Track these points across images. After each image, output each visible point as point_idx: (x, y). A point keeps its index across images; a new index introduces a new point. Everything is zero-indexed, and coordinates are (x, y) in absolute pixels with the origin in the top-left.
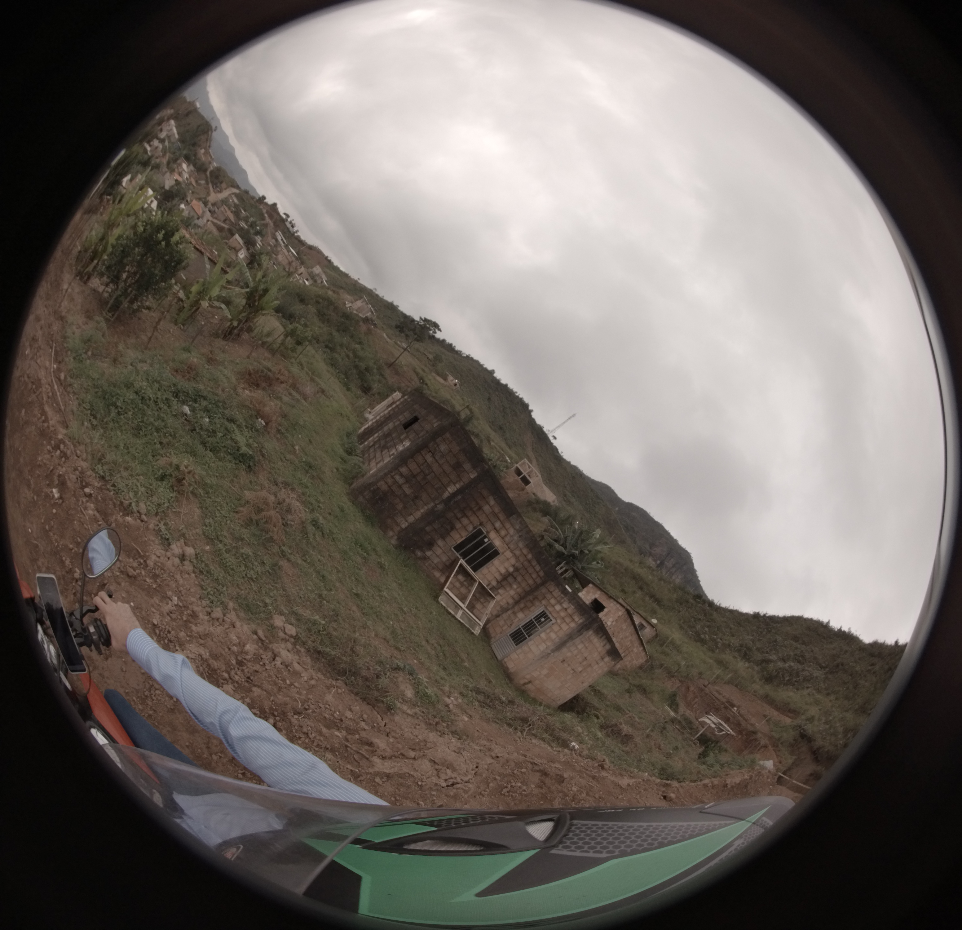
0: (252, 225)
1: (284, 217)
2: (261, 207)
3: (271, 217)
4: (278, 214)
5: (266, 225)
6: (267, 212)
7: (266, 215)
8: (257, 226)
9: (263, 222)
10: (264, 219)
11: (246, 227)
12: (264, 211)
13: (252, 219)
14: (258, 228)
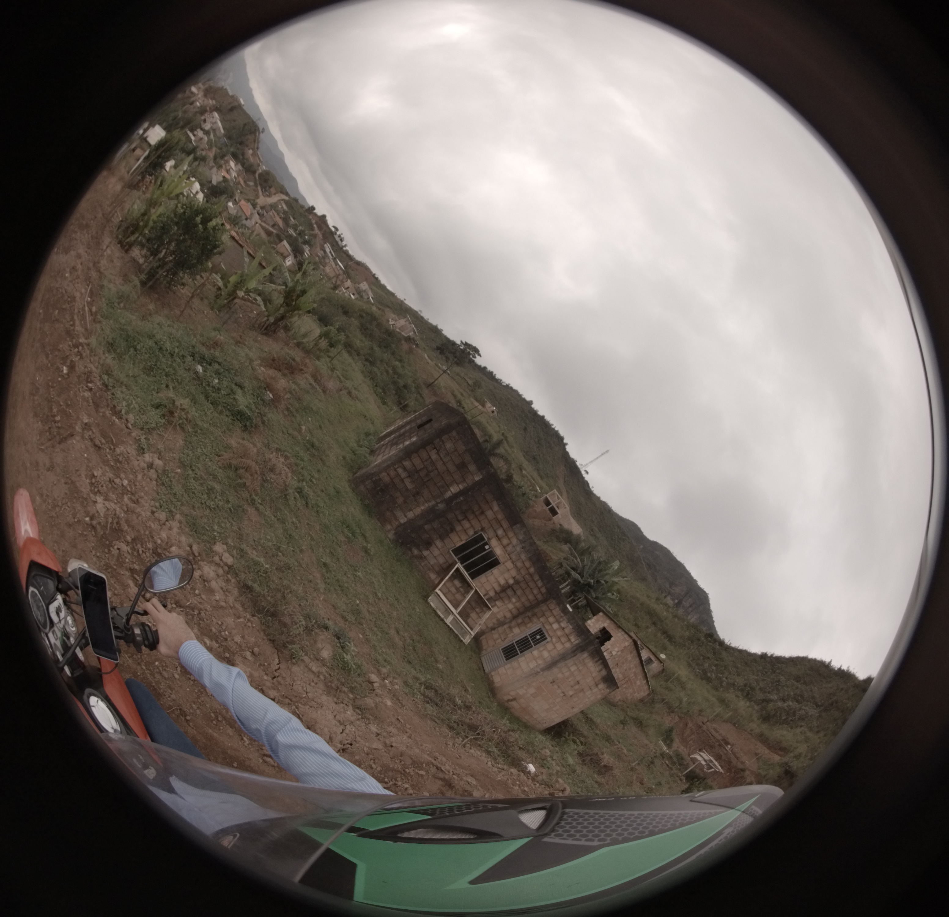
0: (301, 234)
1: (333, 229)
2: (311, 217)
3: (320, 228)
4: (327, 226)
5: (315, 236)
6: (316, 223)
7: (315, 226)
8: (305, 235)
9: (311, 232)
10: (313, 229)
11: (295, 235)
12: (314, 222)
13: (300, 228)
14: (307, 237)
